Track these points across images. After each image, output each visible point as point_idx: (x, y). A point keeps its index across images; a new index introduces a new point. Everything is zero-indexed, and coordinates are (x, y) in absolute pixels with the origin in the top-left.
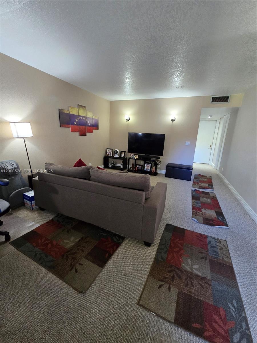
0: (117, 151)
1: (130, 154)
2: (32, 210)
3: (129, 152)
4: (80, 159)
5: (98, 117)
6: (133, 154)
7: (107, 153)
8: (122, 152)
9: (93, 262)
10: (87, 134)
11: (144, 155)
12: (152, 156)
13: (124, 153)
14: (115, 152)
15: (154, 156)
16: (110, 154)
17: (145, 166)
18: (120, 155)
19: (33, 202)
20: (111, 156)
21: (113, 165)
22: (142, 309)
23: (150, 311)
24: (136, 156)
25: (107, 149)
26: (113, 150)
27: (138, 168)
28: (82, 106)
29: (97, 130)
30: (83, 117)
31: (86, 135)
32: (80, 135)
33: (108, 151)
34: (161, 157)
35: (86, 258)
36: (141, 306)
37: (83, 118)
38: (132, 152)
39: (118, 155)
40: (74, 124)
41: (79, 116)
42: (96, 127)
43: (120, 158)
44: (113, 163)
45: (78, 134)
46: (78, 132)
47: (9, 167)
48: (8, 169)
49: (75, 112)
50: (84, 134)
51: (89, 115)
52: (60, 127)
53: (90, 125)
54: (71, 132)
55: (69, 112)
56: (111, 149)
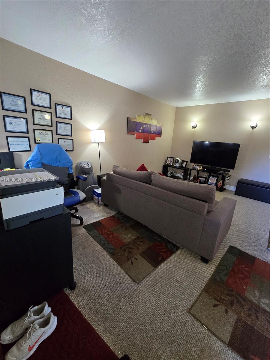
0: (178, 160)
1: (192, 164)
2: (98, 204)
3: (191, 161)
4: (143, 164)
5: (162, 125)
6: (196, 164)
7: (167, 161)
8: (183, 162)
9: (147, 261)
10: (150, 141)
11: (210, 166)
12: (220, 168)
13: (186, 162)
14: (177, 161)
15: (222, 168)
16: (170, 162)
17: (210, 179)
18: (181, 165)
19: (100, 198)
20: (171, 165)
21: (172, 174)
22: (193, 318)
23: (202, 324)
24: (199, 167)
25: (168, 157)
26: (174, 159)
27: (200, 180)
28: (148, 114)
29: (160, 138)
30: (147, 124)
32: (143, 142)
33: (168, 159)
34: (231, 170)
35: (141, 254)
36: (192, 315)
37: (147, 126)
38: (195, 162)
39: (179, 164)
40: (138, 131)
41: (144, 124)
42: (159, 134)
43: (181, 168)
44: (172, 173)
45: (141, 141)
46: (141, 139)
47: (87, 167)
48: (85, 168)
49: (141, 120)
50: (147, 141)
51: (154, 123)
52: (127, 134)
53: (153, 132)
54: (136, 138)
55: (136, 121)
56: (172, 158)
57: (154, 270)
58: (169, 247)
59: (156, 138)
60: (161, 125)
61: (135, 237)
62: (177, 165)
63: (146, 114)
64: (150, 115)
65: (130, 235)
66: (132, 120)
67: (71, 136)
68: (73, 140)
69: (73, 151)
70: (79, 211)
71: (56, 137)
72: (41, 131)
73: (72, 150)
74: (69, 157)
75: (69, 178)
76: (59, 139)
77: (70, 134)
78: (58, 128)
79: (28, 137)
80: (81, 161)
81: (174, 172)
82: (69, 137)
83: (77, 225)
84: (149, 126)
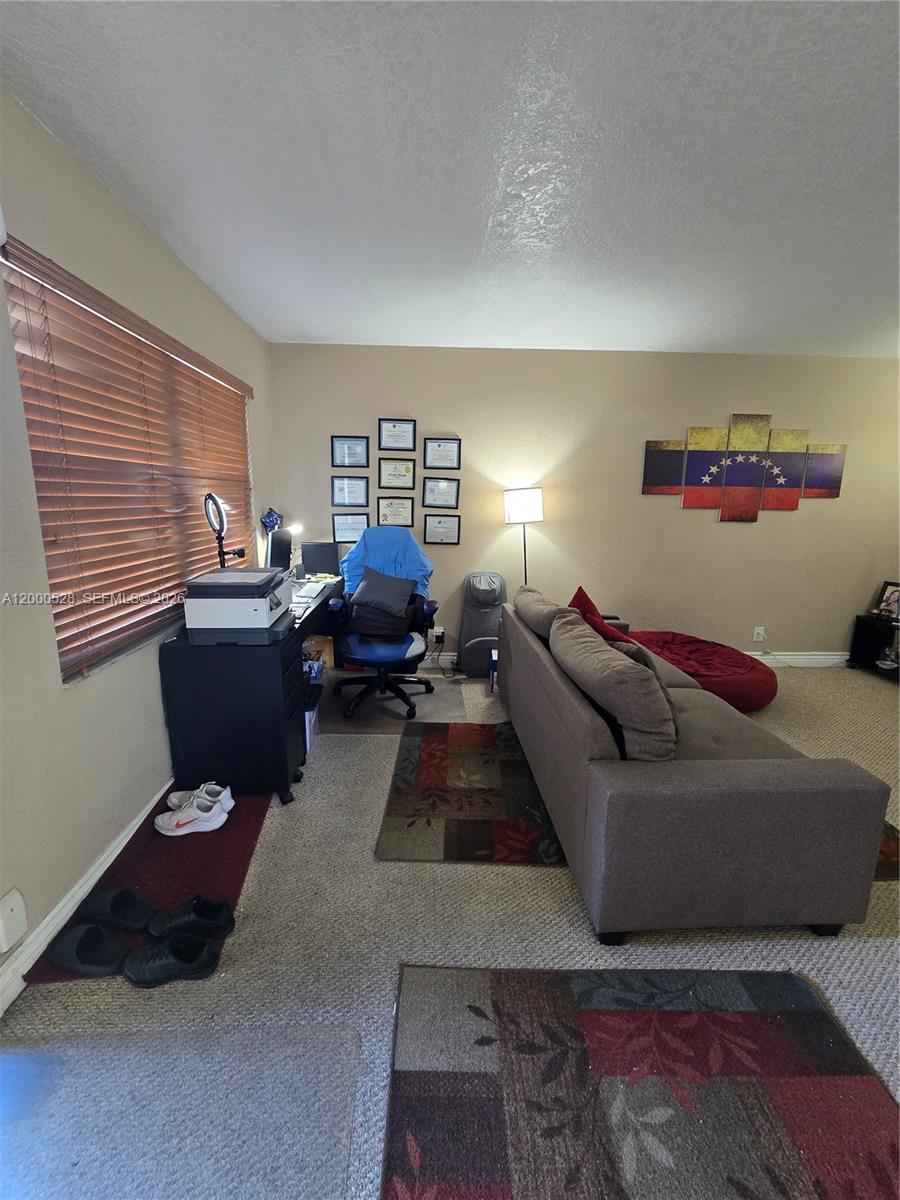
4: (580, 587)
5: (844, 447)
7: (880, 601)
9: (447, 838)
10: (762, 515)
23: (397, 998)
25: (888, 583)
28: (749, 416)
29: (828, 500)
30: (748, 454)
32: (720, 521)
33: (887, 594)
35: (449, 821)
36: (401, 975)
37: (747, 459)
40: (699, 483)
42: (826, 486)
46: (715, 508)
47: (483, 586)
48: (479, 590)
49: (709, 443)
50: (744, 516)
51: (786, 444)
52: (643, 493)
53: (782, 480)
54: (684, 507)
55: (686, 447)
57: (439, 861)
58: (542, 847)
59: (802, 502)
60: (839, 448)
61: (483, 786)
63: (738, 418)
64: (762, 417)
65: (476, 778)
66: (666, 448)
67: (457, 508)
68: (459, 517)
69: (458, 543)
70: (434, 691)
71: (420, 512)
72: (392, 500)
73: (456, 541)
74: (422, 557)
75: (411, 606)
76: (426, 516)
77: (453, 503)
78: (428, 490)
79: (367, 515)
80: (475, 571)
82: (451, 510)
83: (398, 717)
84: (754, 459)
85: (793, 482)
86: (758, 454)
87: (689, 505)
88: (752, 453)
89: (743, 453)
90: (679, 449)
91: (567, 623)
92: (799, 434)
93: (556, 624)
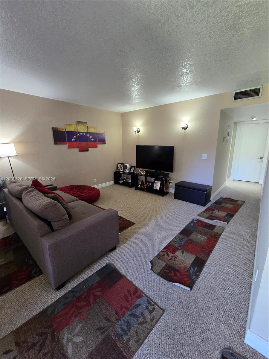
0: (127, 166)
2: (5, 224)
5: (105, 131)
7: (118, 168)
8: (132, 167)
10: (90, 149)
11: (154, 171)
12: (163, 172)
13: (134, 168)
14: (125, 167)
17: (155, 184)
18: (130, 171)
20: (122, 172)
21: (124, 181)
24: (143, 172)
25: (118, 164)
26: (124, 165)
28: (81, 122)
29: (103, 145)
30: (83, 133)
31: (88, 151)
32: (80, 151)
33: (119, 166)
34: (170, 173)
37: (83, 134)
38: (140, 168)
40: (72, 141)
41: (79, 133)
42: (103, 141)
44: (124, 179)
46: (77, 148)
49: (72, 129)
50: (85, 150)
51: (92, 130)
52: (55, 144)
53: (93, 140)
54: (69, 148)
55: (65, 130)
56: (122, 164)
58: (33, 272)
59: (98, 145)
60: (103, 132)
61: (4, 263)
62: (127, 171)
63: (79, 122)
64: (85, 123)
66: (59, 130)
81: (126, 179)
84: (85, 134)
85: (95, 141)
86: (86, 133)
87: (69, 147)
88: (84, 132)
89: (82, 132)
90: (63, 130)
91: (28, 192)
92: (95, 128)
93: (24, 193)
